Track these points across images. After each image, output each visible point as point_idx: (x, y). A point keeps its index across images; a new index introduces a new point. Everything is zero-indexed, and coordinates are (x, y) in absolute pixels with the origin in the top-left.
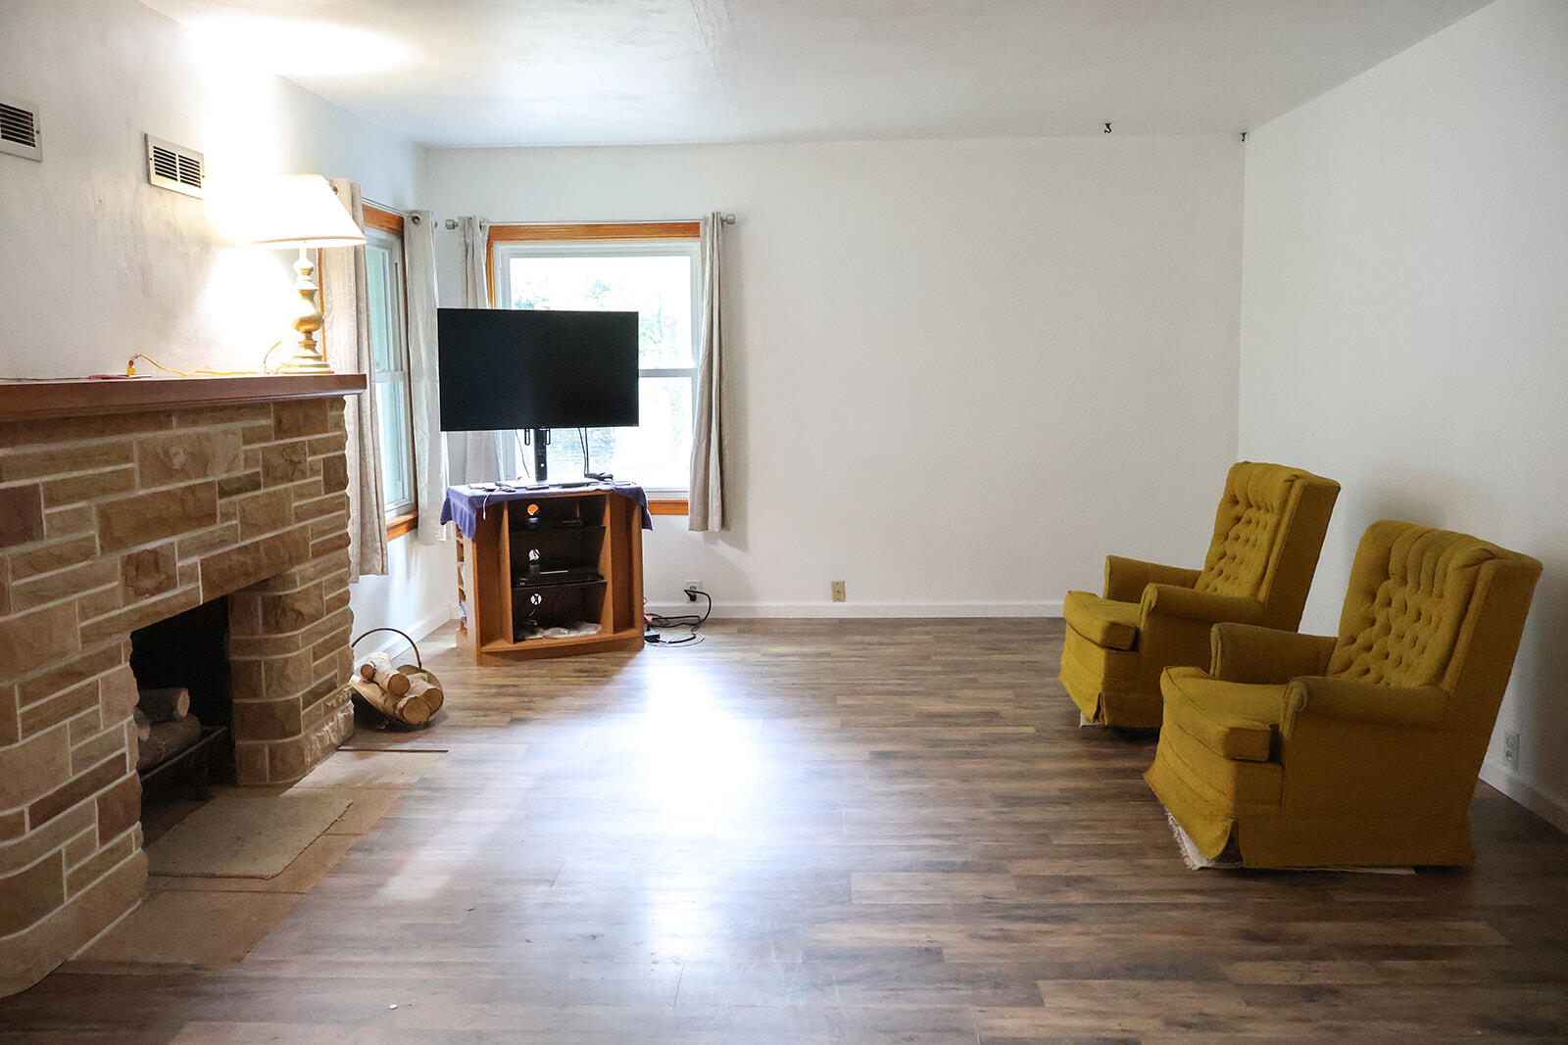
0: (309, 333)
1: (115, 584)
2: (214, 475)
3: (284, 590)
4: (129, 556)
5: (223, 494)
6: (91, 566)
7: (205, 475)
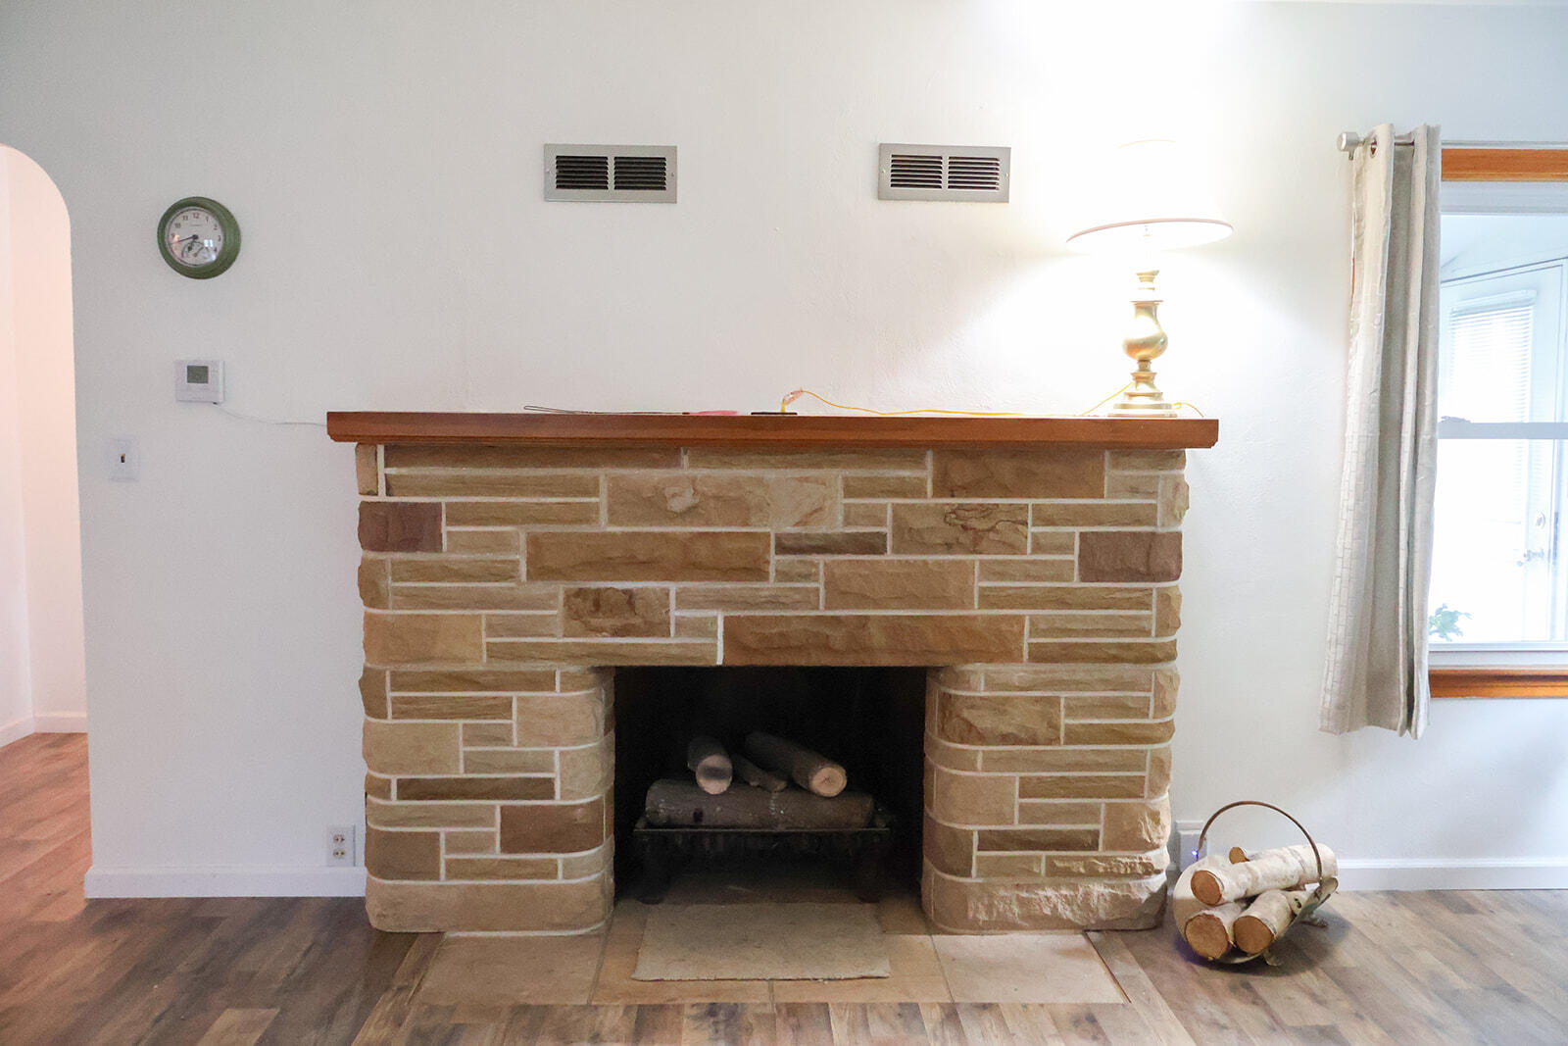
0: (1144, 361)
1: (555, 612)
2: (771, 526)
3: (956, 689)
4: (580, 589)
5: (782, 549)
6: (512, 588)
7: (746, 524)
